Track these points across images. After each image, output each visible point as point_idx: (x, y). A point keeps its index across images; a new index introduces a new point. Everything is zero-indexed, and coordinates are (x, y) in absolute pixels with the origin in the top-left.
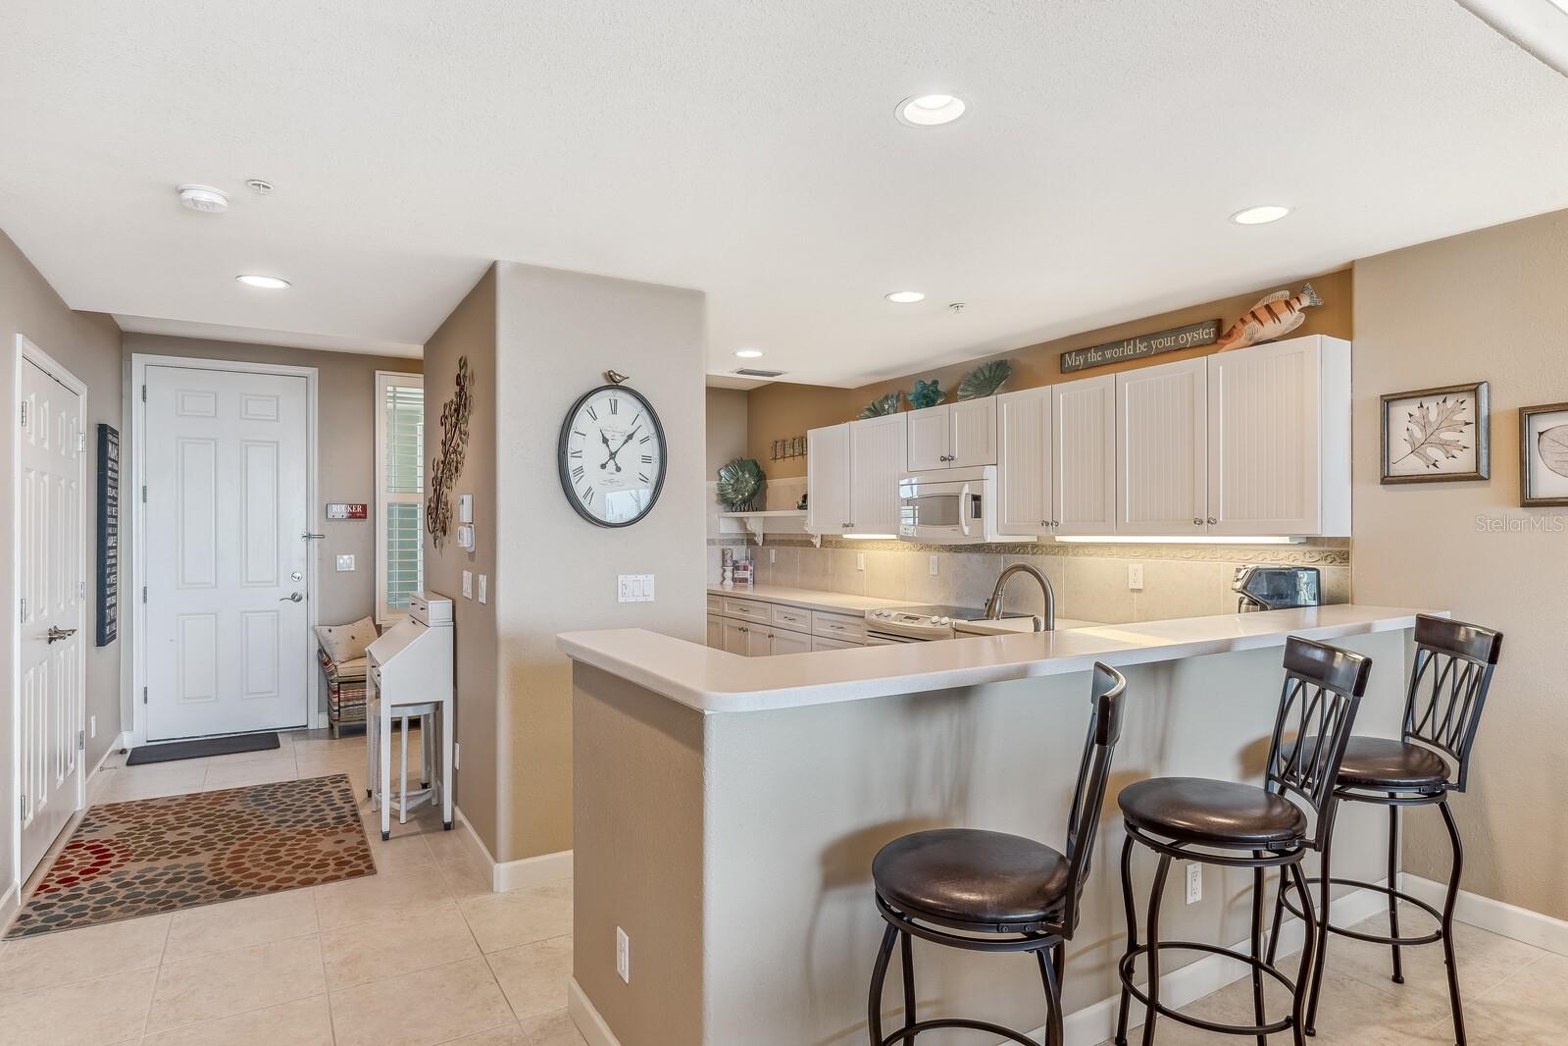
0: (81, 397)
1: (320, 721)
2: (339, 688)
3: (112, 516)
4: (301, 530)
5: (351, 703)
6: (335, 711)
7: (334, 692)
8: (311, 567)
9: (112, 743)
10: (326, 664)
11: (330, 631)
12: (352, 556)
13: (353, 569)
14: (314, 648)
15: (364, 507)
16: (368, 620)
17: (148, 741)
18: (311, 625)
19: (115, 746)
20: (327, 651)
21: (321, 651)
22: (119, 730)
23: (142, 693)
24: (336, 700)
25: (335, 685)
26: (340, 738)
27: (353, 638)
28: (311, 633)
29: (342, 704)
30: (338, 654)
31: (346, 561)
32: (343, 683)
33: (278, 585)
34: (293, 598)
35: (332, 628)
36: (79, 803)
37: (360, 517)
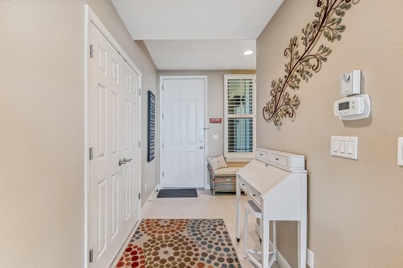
0: (140, 76)
1: (208, 187)
2: (215, 179)
3: (152, 121)
4: (202, 127)
5: (218, 184)
6: (213, 186)
7: (213, 180)
8: (205, 138)
9: (155, 188)
10: (211, 170)
11: (212, 159)
12: (217, 135)
13: (217, 139)
14: (206, 164)
15: (221, 119)
16: (222, 156)
17: (164, 188)
18: (205, 156)
19: (156, 189)
20: (211, 166)
21: (209, 165)
22: (157, 184)
23: (162, 174)
24: (214, 183)
25: (214, 178)
26: (215, 195)
27: (218, 162)
28: (205, 159)
29: (216, 184)
30: (214, 167)
31: (216, 137)
32: (216, 177)
33: (196, 144)
34: (200, 148)
35: (212, 158)
36: (139, 218)
37: (220, 123)
